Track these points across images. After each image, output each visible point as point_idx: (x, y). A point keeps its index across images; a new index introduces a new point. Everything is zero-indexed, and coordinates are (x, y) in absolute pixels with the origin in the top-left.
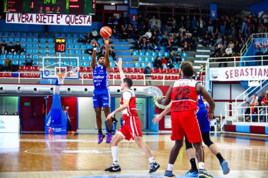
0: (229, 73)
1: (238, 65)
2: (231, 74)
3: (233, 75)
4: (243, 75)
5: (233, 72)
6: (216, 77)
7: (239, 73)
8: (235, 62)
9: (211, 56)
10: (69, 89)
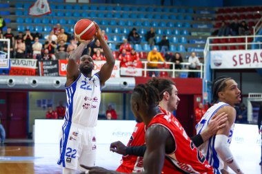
0: (237, 59)
1: (250, 48)
2: (240, 59)
3: (244, 61)
4: (257, 60)
5: (243, 57)
6: (219, 64)
7: (252, 58)
8: (246, 44)
9: (214, 34)
10: (11, 81)
